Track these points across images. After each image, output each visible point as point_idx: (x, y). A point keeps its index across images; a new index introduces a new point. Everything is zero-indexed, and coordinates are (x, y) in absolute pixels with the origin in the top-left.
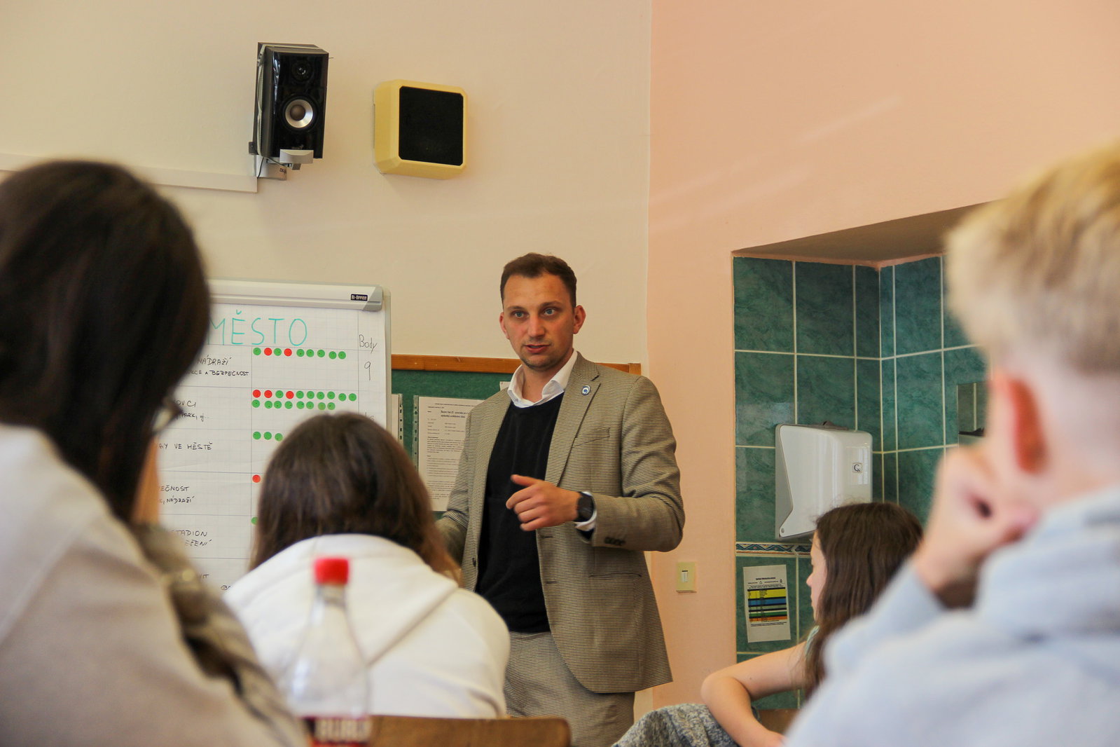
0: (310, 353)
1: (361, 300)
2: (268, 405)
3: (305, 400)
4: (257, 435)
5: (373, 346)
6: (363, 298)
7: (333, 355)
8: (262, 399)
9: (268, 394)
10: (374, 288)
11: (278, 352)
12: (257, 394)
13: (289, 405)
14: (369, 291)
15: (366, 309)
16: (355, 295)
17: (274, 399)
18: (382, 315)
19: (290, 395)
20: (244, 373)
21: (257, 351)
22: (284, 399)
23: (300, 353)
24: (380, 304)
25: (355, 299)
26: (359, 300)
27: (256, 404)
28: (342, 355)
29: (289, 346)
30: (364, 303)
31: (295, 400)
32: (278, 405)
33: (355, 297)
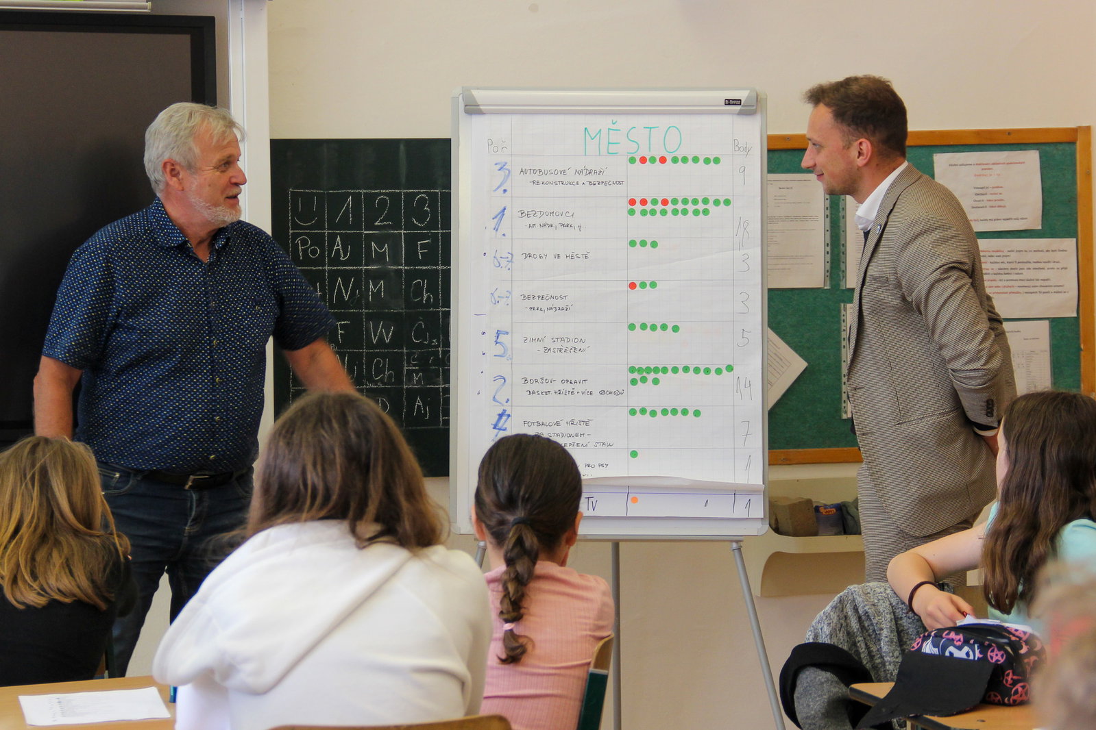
0: (685, 160)
1: (735, 104)
2: (644, 213)
3: (680, 206)
4: (632, 243)
5: (747, 150)
6: (736, 102)
7: (707, 161)
8: (638, 207)
9: (644, 202)
10: (749, 91)
11: (653, 160)
12: (632, 202)
13: (664, 213)
14: (742, 95)
15: (741, 113)
16: (729, 100)
17: (649, 207)
18: (758, 118)
19: (665, 202)
20: (620, 183)
21: (632, 160)
22: (659, 207)
23: (675, 160)
24: (754, 108)
25: (729, 104)
26: (733, 104)
27: (632, 212)
28: (717, 161)
29: (663, 153)
30: (738, 108)
31: (670, 207)
32: (653, 212)
33: (729, 102)
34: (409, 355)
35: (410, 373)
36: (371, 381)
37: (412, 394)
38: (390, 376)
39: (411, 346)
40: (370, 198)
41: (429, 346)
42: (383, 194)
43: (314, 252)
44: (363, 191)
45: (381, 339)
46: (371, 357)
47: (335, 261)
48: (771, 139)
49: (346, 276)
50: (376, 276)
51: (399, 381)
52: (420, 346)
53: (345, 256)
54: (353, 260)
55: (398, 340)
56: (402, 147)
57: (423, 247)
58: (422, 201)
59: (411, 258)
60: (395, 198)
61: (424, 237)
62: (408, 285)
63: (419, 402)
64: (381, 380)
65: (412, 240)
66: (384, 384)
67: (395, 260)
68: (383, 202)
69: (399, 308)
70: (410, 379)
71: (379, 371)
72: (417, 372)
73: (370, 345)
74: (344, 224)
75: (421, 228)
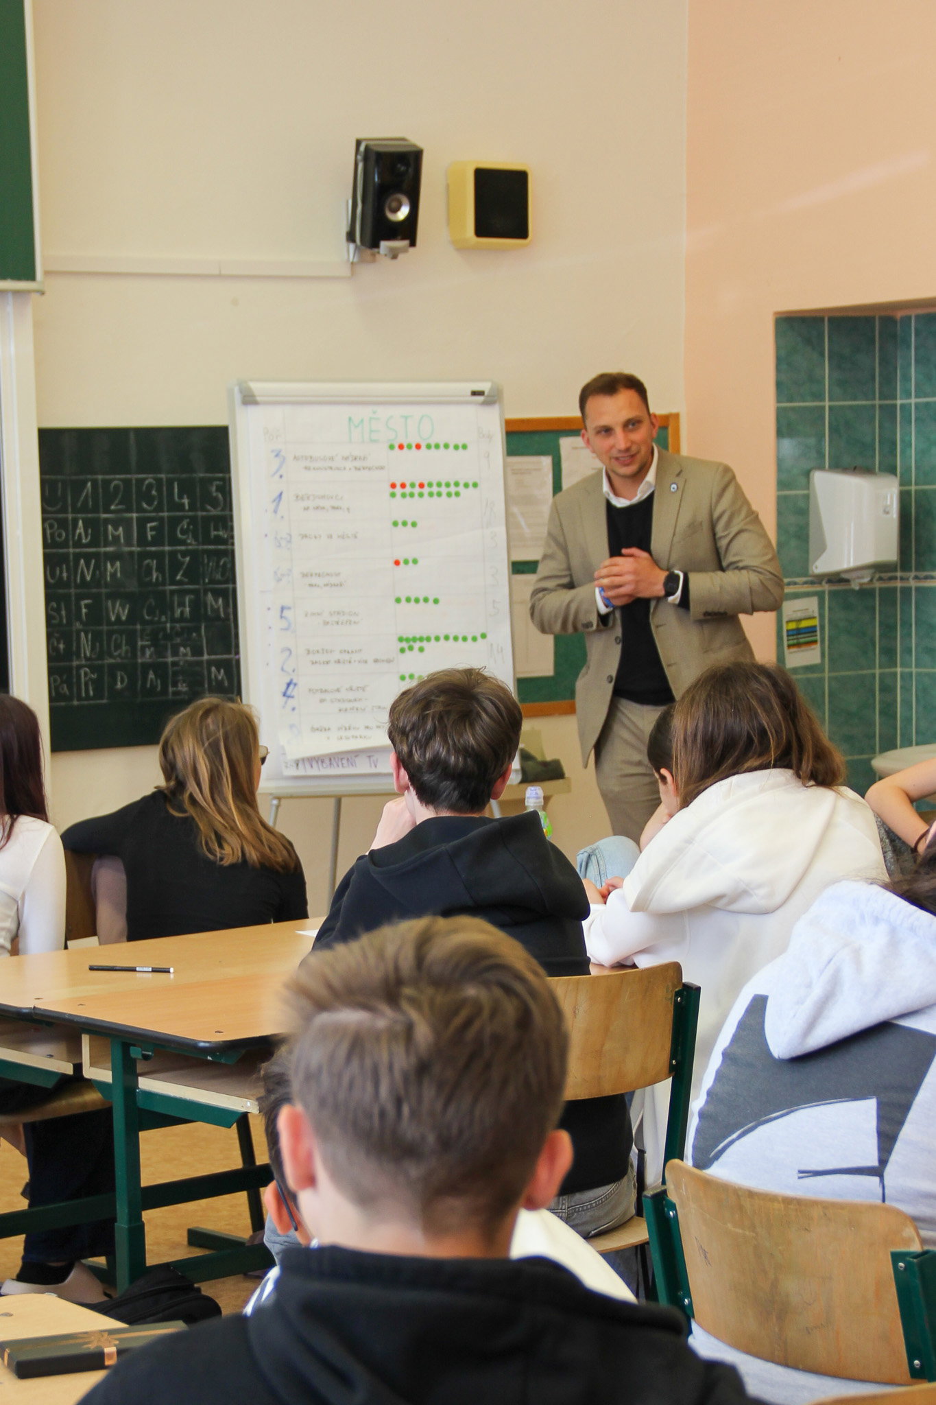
0: (437, 446)
1: (480, 395)
2: (404, 496)
3: (435, 489)
4: (395, 524)
5: (490, 437)
6: (481, 393)
7: (456, 447)
8: (398, 490)
9: (403, 486)
10: (490, 383)
11: (409, 447)
12: (393, 486)
13: (421, 495)
14: (485, 386)
15: (485, 403)
16: (474, 391)
17: (408, 490)
18: (497, 407)
19: (422, 486)
20: (382, 468)
21: (392, 447)
22: (417, 490)
23: (429, 447)
24: (494, 398)
25: (474, 395)
26: (477, 395)
27: (393, 495)
28: (465, 447)
29: (418, 441)
30: (481, 398)
31: (426, 490)
32: (412, 495)
33: (474, 393)
34: (142, 631)
35: (143, 648)
36: (111, 656)
37: (146, 667)
38: (127, 652)
39: (144, 623)
40: (106, 483)
41: (159, 622)
42: (117, 479)
43: (60, 536)
44: (100, 477)
45: (118, 617)
46: (110, 633)
47: (78, 544)
48: (508, 423)
49: (88, 557)
50: (113, 557)
51: (134, 656)
52: (150, 622)
53: (86, 537)
54: (94, 542)
55: (132, 618)
56: (132, 436)
57: (152, 529)
58: (150, 486)
59: (142, 541)
60: (127, 483)
61: (151, 520)
62: (140, 566)
63: (151, 676)
64: (120, 656)
65: (142, 523)
66: (122, 658)
67: (129, 542)
68: (117, 487)
69: (132, 586)
70: (143, 654)
71: (118, 647)
72: (149, 647)
73: (109, 623)
74: (84, 509)
75: (150, 512)
